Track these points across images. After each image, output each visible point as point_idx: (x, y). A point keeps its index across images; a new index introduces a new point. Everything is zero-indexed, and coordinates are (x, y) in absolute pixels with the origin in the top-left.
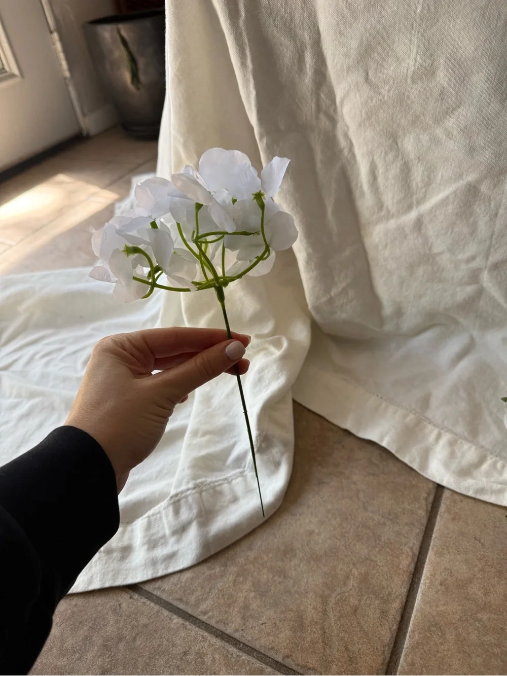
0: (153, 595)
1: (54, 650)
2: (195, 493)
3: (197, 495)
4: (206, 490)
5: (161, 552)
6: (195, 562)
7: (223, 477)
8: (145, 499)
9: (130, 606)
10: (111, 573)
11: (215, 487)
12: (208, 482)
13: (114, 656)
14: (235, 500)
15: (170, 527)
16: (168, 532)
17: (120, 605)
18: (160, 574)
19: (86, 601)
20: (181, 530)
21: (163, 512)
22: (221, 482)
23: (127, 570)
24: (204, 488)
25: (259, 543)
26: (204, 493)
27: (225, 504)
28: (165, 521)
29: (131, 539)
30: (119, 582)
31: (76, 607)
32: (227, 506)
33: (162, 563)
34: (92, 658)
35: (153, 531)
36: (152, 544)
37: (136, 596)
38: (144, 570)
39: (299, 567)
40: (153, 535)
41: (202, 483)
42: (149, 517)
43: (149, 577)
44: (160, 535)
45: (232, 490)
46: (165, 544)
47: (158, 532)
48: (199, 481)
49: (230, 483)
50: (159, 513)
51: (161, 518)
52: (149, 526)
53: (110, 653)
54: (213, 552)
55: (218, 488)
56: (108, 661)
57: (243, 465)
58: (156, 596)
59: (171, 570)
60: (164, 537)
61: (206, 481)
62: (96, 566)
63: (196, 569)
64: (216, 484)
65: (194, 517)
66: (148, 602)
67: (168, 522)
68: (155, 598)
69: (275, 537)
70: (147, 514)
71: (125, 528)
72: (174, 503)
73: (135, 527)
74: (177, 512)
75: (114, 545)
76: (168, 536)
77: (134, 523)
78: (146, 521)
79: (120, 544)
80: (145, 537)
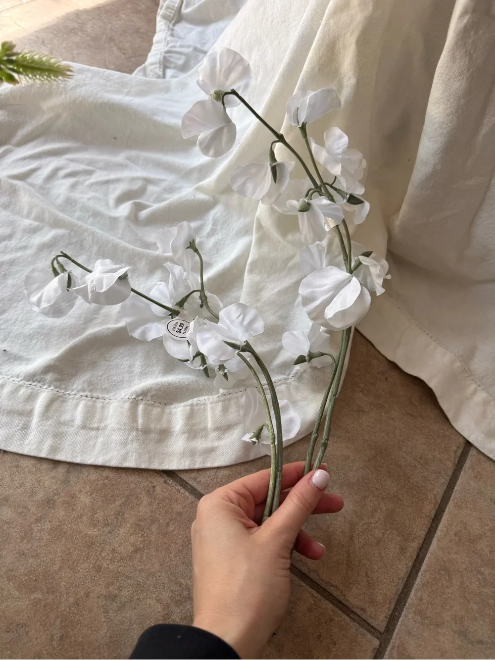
0: (188, 484)
1: (85, 518)
5: (200, 444)
6: (233, 463)
8: (189, 385)
9: (164, 490)
10: (148, 455)
13: (147, 536)
15: (214, 423)
16: (210, 425)
17: (154, 487)
18: (197, 466)
19: (118, 476)
20: (224, 429)
21: (209, 406)
23: (163, 454)
28: (209, 414)
29: (169, 422)
30: (155, 466)
31: (107, 479)
33: (200, 455)
34: (124, 534)
35: (195, 421)
36: (192, 433)
37: (170, 481)
38: (181, 459)
39: (333, 489)
40: (194, 425)
42: (192, 405)
43: (187, 467)
44: (202, 426)
46: (206, 436)
47: (199, 424)
50: (204, 405)
51: (205, 410)
52: (191, 416)
53: (143, 533)
56: (141, 541)
58: (191, 486)
59: (208, 465)
60: (205, 429)
62: (132, 444)
63: (233, 469)
66: (183, 491)
67: (214, 417)
68: (189, 487)
70: (190, 402)
71: (162, 408)
72: (224, 401)
73: (174, 410)
74: (225, 410)
75: (152, 426)
76: (209, 430)
77: (172, 406)
78: (188, 408)
79: (158, 427)
80: (186, 425)
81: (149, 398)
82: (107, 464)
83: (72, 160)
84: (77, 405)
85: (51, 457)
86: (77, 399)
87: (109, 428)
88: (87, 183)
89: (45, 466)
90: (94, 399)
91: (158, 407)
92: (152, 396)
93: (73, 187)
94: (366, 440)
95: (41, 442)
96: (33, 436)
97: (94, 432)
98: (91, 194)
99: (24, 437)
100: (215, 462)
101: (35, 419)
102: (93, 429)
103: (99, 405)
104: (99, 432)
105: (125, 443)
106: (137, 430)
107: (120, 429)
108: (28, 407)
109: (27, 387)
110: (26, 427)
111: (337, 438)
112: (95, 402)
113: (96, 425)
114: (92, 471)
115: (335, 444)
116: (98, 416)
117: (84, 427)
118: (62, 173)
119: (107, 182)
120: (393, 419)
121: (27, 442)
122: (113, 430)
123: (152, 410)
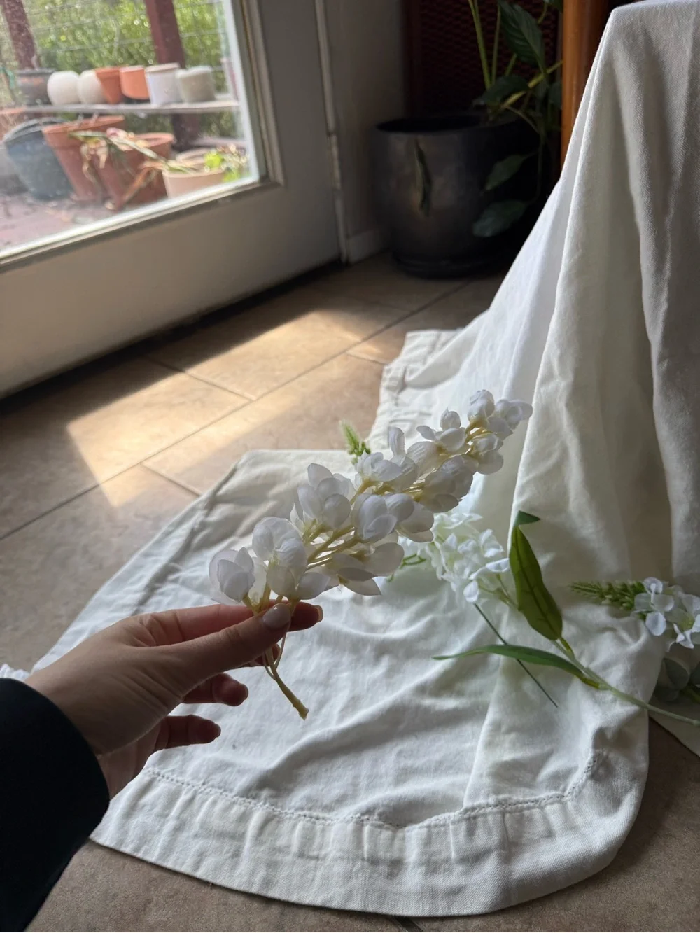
2: (497, 813)
3: (499, 817)
4: (510, 812)
5: (444, 881)
6: (487, 910)
7: (533, 798)
8: (424, 799)
10: (376, 894)
11: (522, 810)
12: (513, 801)
14: (550, 834)
15: (458, 851)
16: (453, 855)
18: (440, 913)
19: (341, 921)
20: (473, 859)
21: (451, 827)
22: (532, 804)
23: (396, 894)
24: (508, 809)
26: (507, 815)
27: (536, 838)
28: (451, 838)
29: (402, 850)
30: (386, 909)
31: (328, 925)
32: (538, 841)
33: (443, 897)
35: (435, 848)
36: (432, 866)
38: (418, 901)
40: (433, 854)
41: (505, 800)
42: (429, 827)
43: (426, 914)
44: (443, 856)
45: (545, 819)
46: (449, 871)
47: (440, 852)
48: (501, 797)
49: (542, 808)
50: (444, 825)
51: (446, 833)
52: (428, 841)
54: (514, 902)
55: (526, 813)
57: (562, 787)
59: (455, 912)
60: (447, 860)
61: (510, 798)
62: (357, 877)
64: (525, 805)
65: (493, 847)
67: (457, 843)
70: (427, 822)
71: (395, 832)
72: (468, 819)
73: (408, 834)
74: (471, 832)
75: (381, 854)
76: (453, 861)
77: (407, 829)
78: (425, 830)
79: (388, 855)
80: (423, 854)
81: (376, 817)
82: (328, 905)
84: (294, 826)
85: (263, 893)
86: (295, 819)
87: (330, 857)
89: (256, 905)
90: (313, 820)
91: (387, 829)
92: (380, 815)
94: (681, 880)
95: (253, 873)
96: (244, 865)
97: (313, 862)
99: (234, 867)
100: (464, 908)
101: (248, 843)
102: (311, 858)
103: (319, 827)
104: (319, 862)
105: (348, 877)
106: (363, 859)
107: (342, 858)
108: (241, 829)
109: (241, 804)
110: (236, 854)
111: (637, 876)
112: (314, 823)
113: (315, 853)
114: (311, 914)
115: (633, 885)
116: (318, 840)
117: (301, 855)
121: (238, 872)
122: (335, 860)
123: (380, 833)
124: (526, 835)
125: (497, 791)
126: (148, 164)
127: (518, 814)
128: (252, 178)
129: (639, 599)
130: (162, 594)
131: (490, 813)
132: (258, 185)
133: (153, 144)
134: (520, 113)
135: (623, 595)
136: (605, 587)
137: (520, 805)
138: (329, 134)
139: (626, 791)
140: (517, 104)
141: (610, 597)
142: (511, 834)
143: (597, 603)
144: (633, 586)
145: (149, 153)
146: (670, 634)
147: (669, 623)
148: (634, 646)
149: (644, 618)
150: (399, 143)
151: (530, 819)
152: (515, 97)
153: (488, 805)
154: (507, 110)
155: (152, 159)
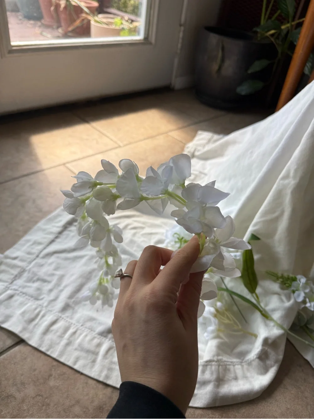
2: (217, 365)
3: (217, 367)
4: (222, 366)
6: (205, 406)
7: (230, 360)
11: (226, 365)
12: (223, 361)
14: (236, 378)
22: (230, 363)
24: (221, 364)
25: (244, 411)
26: (220, 367)
27: (230, 379)
32: (231, 380)
41: (221, 360)
45: (235, 373)
48: (220, 358)
49: (234, 366)
54: (217, 405)
55: (228, 367)
57: (242, 358)
61: (222, 359)
63: (205, 411)
64: (228, 363)
65: (212, 380)
69: (254, 411)
72: (203, 365)
74: (203, 372)
83: (136, 221)
85: (105, 381)
88: (141, 233)
89: (101, 386)
93: (134, 235)
94: (288, 408)
95: (101, 371)
96: (97, 367)
98: (142, 239)
99: (92, 367)
100: (195, 404)
101: (100, 357)
108: (97, 350)
109: (98, 338)
110: (94, 361)
111: (270, 403)
115: (268, 407)
118: (130, 227)
119: (151, 234)
120: (306, 398)
121: (94, 370)
124: (227, 377)
125: (218, 355)
126: (84, 15)
127: (224, 366)
128: (139, 37)
129: (294, 284)
130: (70, 231)
131: (214, 365)
132: (142, 42)
133: (88, 5)
134: (272, 39)
135: (287, 281)
136: (280, 275)
137: (226, 363)
138: (181, 25)
139: (271, 367)
140: (272, 35)
141: (281, 280)
142: (221, 375)
143: (275, 281)
144: (292, 278)
145: (86, 10)
146: (304, 302)
147: (305, 298)
148: (288, 304)
149: (294, 292)
150: (214, 39)
151: (229, 370)
152: (272, 32)
153: (213, 361)
154: (267, 37)
155: (87, 13)
